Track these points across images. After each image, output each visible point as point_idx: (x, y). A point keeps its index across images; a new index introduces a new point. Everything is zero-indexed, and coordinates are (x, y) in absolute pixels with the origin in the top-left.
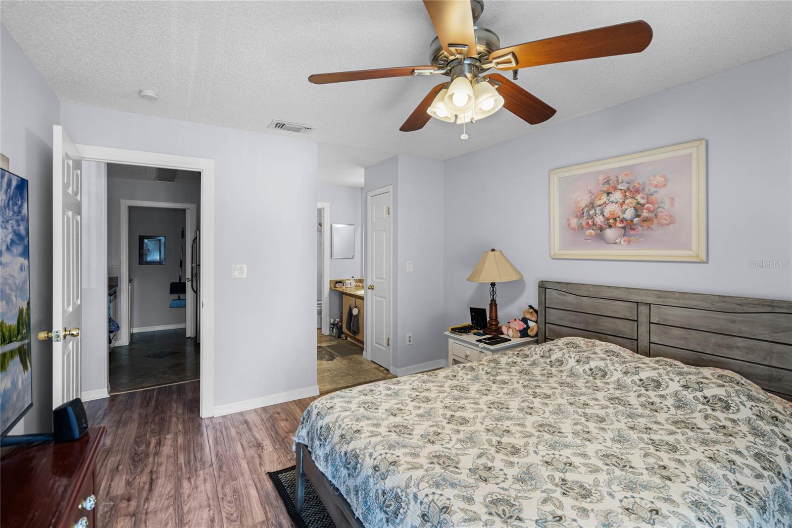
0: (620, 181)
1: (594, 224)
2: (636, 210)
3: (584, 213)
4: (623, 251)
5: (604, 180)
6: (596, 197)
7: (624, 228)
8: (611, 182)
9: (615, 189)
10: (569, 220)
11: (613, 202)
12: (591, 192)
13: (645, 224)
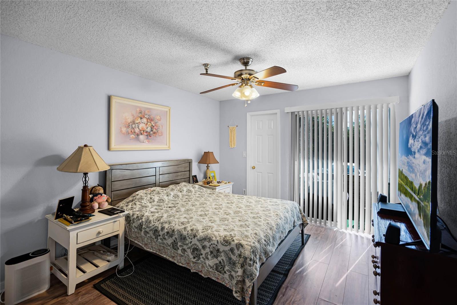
0: (146, 114)
1: (135, 132)
2: (151, 128)
3: (129, 125)
4: (146, 145)
5: (140, 111)
6: (135, 119)
7: (147, 135)
8: (142, 113)
9: (144, 117)
10: (121, 128)
11: (143, 123)
12: (133, 116)
13: (154, 135)
